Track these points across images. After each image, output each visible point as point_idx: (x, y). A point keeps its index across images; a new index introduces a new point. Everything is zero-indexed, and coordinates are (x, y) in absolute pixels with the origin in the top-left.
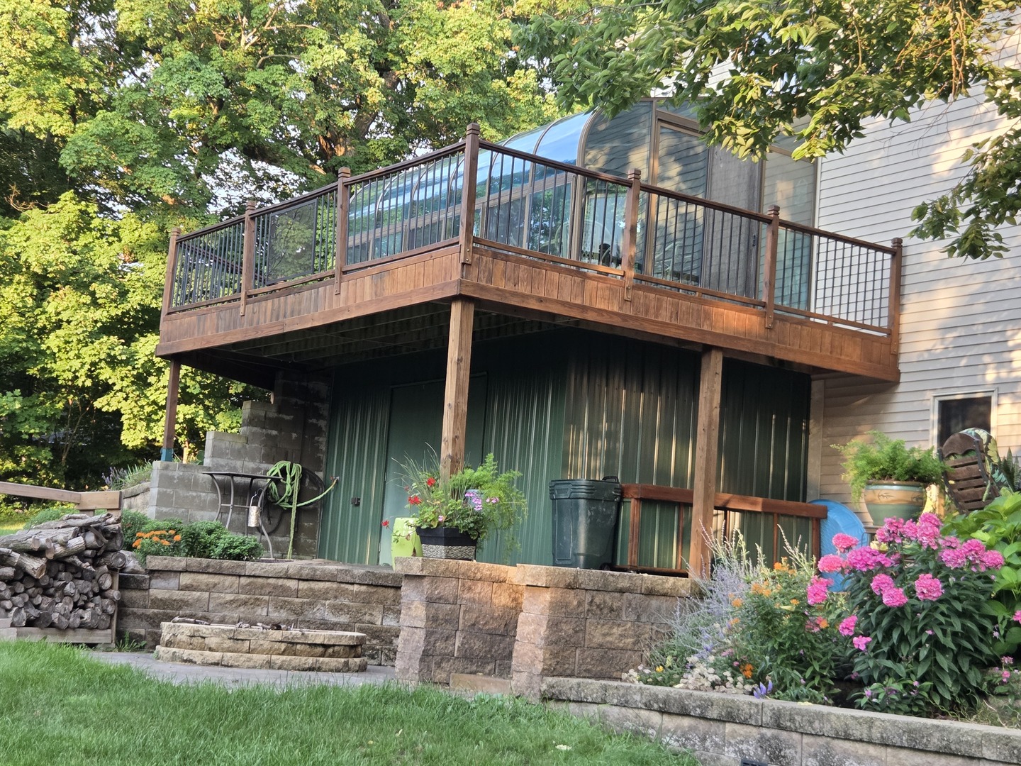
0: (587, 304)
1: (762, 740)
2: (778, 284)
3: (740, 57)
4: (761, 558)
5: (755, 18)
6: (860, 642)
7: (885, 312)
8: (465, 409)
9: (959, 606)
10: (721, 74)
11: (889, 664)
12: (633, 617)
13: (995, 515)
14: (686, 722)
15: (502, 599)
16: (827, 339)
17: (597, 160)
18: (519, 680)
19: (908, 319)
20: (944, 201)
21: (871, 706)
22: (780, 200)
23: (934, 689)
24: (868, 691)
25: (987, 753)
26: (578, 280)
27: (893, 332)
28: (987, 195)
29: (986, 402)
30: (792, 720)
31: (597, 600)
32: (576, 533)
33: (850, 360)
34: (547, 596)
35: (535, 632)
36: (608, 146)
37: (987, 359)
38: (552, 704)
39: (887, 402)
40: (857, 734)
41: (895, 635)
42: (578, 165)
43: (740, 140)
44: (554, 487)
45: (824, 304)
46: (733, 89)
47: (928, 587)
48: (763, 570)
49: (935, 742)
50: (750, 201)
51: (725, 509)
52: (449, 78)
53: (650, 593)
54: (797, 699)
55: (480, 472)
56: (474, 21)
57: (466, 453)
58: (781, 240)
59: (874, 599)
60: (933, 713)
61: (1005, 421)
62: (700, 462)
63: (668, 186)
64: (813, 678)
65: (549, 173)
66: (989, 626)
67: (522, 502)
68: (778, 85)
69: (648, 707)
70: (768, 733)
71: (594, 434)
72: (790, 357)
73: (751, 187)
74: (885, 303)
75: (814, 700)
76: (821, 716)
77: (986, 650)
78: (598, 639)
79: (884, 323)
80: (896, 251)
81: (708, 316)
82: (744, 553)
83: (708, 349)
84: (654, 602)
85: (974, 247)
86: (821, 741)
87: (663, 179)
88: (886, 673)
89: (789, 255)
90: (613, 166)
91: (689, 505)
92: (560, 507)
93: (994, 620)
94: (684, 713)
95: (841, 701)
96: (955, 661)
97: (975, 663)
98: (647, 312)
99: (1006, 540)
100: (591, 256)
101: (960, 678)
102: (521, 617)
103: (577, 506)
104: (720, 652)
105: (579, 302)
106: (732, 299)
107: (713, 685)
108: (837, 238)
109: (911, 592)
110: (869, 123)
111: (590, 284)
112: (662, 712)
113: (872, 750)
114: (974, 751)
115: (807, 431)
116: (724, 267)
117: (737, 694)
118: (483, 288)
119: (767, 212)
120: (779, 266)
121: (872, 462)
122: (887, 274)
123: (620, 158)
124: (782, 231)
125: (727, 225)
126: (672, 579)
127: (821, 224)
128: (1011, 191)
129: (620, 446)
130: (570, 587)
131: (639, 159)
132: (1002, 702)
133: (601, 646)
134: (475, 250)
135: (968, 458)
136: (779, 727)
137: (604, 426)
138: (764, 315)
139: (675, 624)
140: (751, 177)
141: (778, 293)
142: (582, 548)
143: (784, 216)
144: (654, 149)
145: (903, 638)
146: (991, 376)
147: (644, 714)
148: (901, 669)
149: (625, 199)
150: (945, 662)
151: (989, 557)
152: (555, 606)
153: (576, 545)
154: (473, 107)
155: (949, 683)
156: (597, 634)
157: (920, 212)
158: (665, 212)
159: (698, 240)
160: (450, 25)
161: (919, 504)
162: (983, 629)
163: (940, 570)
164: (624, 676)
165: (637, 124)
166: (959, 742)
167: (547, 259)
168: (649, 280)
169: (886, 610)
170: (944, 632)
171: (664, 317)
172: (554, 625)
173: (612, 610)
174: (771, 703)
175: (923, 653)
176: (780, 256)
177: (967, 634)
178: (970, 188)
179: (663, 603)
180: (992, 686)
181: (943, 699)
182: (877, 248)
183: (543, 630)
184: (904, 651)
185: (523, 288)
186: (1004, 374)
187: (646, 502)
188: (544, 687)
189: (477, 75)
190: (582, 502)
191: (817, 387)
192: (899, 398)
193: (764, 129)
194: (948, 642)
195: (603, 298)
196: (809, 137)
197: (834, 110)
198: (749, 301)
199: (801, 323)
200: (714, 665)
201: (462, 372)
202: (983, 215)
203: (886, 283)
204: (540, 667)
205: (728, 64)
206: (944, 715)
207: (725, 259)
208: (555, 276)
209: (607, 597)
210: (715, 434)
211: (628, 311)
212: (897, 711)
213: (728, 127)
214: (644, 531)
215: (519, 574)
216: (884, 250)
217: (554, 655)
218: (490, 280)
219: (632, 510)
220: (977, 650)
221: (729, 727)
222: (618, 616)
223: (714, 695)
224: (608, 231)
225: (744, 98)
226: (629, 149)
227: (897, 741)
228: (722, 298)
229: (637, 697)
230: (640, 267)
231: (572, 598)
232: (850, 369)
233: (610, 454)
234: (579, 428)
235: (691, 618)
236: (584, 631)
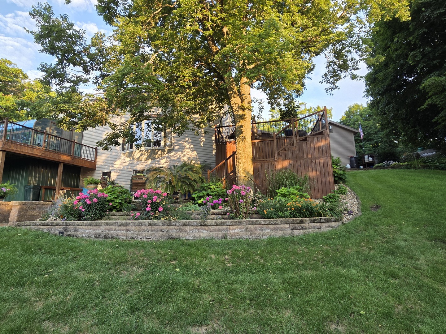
0: (34, 153)
1: (63, 228)
2: (75, 153)
3: (65, 114)
4: (66, 198)
5: (68, 107)
6: (83, 210)
7: (94, 158)
8: (3, 172)
9: (100, 203)
10: (61, 116)
11: (88, 213)
12: (39, 209)
13: (107, 189)
14: (48, 227)
15: (8, 208)
16: (83, 162)
17: (39, 128)
18: (10, 224)
19: (98, 160)
20: (102, 141)
21: (84, 220)
22: (76, 139)
23: (96, 216)
24: (84, 218)
25: (102, 225)
26: (32, 149)
27: (95, 161)
28: (108, 141)
29: (110, 172)
30: (69, 224)
31: (30, 207)
32: (30, 195)
33: (87, 165)
34: (18, 207)
35: (15, 214)
36: (41, 126)
37: (110, 166)
38: (18, 227)
39: (94, 172)
40: (81, 225)
41: (89, 208)
42: (33, 128)
43: (65, 127)
44: (25, 187)
45: (83, 156)
46: (63, 119)
47: (95, 200)
48: (66, 199)
49: (94, 224)
50: (70, 139)
51: (63, 190)
52: (5, 109)
53: (43, 205)
54: (71, 220)
55: (6, 184)
56: (12, 99)
57: (2, 180)
58: (75, 145)
59: (86, 203)
60: (96, 220)
61: (113, 175)
62: (58, 182)
63: (54, 134)
64: (74, 216)
65: (26, 129)
66: (105, 205)
67: (16, 190)
68: (73, 120)
69: (40, 225)
70: (64, 227)
71: (35, 177)
72: (76, 164)
73: (70, 136)
74: (94, 157)
75: (74, 220)
76: (74, 223)
77: (105, 209)
78: (30, 214)
79: (94, 160)
80: (96, 149)
81: (60, 157)
82: (63, 197)
83: (60, 163)
84: (44, 206)
85: (106, 148)
86: (74, 227)
87: (53, 133)
88: (88, 214)
89: (77, 148)
90: (42, 130)
91: (55, 189)
92: (27, 191)
93: (106, 205)
94: (48, 225)
95: (79, 220)
96: (99, 211)
97: (103, 211)
98: (47, 155)
99: (109, 193)
100: (36, 145)
101: (100, 214)
102: (12, 211)
103: (30, 190)
104: (56, 214)
105: (32, 153)
106: (65, 154)
107: (54, 220)
108: (86, 146)
109: (92, 201)
110: (89, 128)
111: (35, 150)
112: (43, 225)
113: (83, 227)
114: (100, 225)
115: (80, 177)
116: (64, 149)
117: (59, 221)
118: (8, 149)
119: (73, 141)
120: (75, 150)
121: (88, 181)
122: (94, 152)
123: (44, 128)
124: (75, 144)
125: (65, 142)
126: (48, 202)
127: (83, 143)
128: (112, 141)
129: (41, 179)
130: (24, 205)
131: (48, 129)
132: (107, 217)
133: (31, 215)
134: (6, 142)
135: (104, 180)
136: (67, 225)
137: (38, 176)
138: (72, 157)
139: (48, 210)
140: (70, 135)
141: (74, 154)
142: (31, 197)
143: (76, 141)
144: (51, 128)
145: (91, 209)
146: (111, 168)
147: (39, 226)
148: (90, 214)
149: (43, 136)
150: (97, 212)
151: (106, 195)
152: (20, 209)
153: (30, 197)
154: (11, 115)
155: (98, 215)
156: (30, 213)
157: (98, 143)
158: (53, 139)
159: (59, 144)
160: (5, 99)
161: (96, 188)
162: (104, 206)
163: (98, 198)
164: (36, 220)
165: (48, 123)
166: (98, 224)
167: (26, 145)
168: (48, 150)
169: (88, 204)
170: (98, 207)
171: (51, 156)
172: (19, 212)
173: (34, 208)
174: (66, 221)
175: (94, 211)
176: (75, 148)
177: (101, 207)
178: (106, 140)
179: (46, 206)
180: (105, 214)
181: (97, 218)
182: (93, 148)
183: (17, 213)
184: (91, 210)
185: (18, 150)
186: (113, 168)
187: (46, 189)
188: (17, 224)
189: (12, 109)
190: (32, 189)
191: (82, 170)
192: (96, 171)
193: (69, 126)
194: (98, 209)
195: (38, 152)
196: (78, 129)
197: (82, 125)
198: (69, 155)
199: (79, 159)
200: (55, 216)
201: (2, 165)
202: (108, 144)
203: (94, 154)
204: (16, 220)
205: (63, 114)
206: (98, 220)
207: (64, 148)
208: (27, 148)
209: (33, 206)
210: (61, 177)
211: (43, 155)
212: (89, 220)
213: (62, 125)
214: (45, 194)
215: (12, 203)
216: (94, 148)
217: (19, 218)
218: (10, 147)
219: (43, 191)
220: (103, 209)
221: (57, 226)
222: (35, 209)
223: (54, 221)
224: (39, 140)
225: (65, 121)
226: (46, 127)
227: (88, 225)
228: (64, 154)
229: (38, 224)
230: (47, 147)
231: (24, 207)
232: (88, 167)
233: (39, 181)
234: (32, 176)
235: (51, 209)
236: (27, 213)
